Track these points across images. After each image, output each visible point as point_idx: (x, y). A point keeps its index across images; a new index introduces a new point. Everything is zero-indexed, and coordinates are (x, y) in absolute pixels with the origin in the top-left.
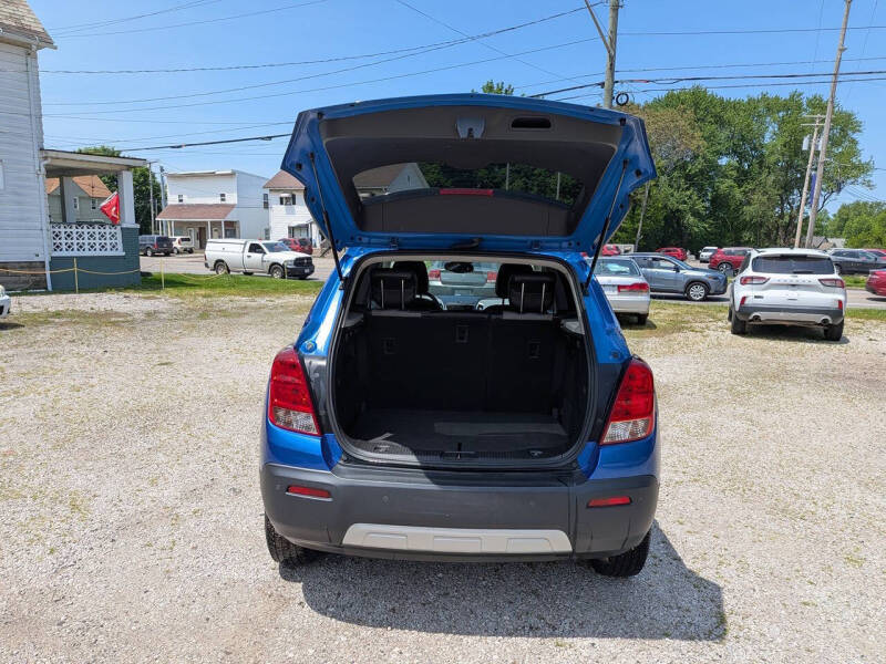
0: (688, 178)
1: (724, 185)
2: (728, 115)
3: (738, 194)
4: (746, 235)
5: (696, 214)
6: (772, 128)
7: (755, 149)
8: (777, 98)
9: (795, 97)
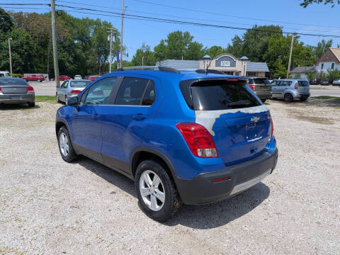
0: (64, 47)
1: (79, 51)
2: (76, 24)
3: (83, 55)
4: (89, 71)
5: (69, 62)
6: (92, 31)
7: (87, 38)
8: (92, 20)
9: (98, 20)
